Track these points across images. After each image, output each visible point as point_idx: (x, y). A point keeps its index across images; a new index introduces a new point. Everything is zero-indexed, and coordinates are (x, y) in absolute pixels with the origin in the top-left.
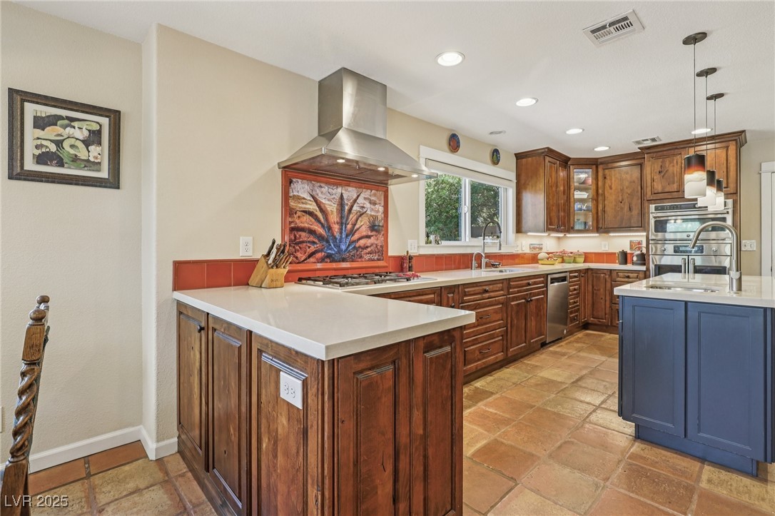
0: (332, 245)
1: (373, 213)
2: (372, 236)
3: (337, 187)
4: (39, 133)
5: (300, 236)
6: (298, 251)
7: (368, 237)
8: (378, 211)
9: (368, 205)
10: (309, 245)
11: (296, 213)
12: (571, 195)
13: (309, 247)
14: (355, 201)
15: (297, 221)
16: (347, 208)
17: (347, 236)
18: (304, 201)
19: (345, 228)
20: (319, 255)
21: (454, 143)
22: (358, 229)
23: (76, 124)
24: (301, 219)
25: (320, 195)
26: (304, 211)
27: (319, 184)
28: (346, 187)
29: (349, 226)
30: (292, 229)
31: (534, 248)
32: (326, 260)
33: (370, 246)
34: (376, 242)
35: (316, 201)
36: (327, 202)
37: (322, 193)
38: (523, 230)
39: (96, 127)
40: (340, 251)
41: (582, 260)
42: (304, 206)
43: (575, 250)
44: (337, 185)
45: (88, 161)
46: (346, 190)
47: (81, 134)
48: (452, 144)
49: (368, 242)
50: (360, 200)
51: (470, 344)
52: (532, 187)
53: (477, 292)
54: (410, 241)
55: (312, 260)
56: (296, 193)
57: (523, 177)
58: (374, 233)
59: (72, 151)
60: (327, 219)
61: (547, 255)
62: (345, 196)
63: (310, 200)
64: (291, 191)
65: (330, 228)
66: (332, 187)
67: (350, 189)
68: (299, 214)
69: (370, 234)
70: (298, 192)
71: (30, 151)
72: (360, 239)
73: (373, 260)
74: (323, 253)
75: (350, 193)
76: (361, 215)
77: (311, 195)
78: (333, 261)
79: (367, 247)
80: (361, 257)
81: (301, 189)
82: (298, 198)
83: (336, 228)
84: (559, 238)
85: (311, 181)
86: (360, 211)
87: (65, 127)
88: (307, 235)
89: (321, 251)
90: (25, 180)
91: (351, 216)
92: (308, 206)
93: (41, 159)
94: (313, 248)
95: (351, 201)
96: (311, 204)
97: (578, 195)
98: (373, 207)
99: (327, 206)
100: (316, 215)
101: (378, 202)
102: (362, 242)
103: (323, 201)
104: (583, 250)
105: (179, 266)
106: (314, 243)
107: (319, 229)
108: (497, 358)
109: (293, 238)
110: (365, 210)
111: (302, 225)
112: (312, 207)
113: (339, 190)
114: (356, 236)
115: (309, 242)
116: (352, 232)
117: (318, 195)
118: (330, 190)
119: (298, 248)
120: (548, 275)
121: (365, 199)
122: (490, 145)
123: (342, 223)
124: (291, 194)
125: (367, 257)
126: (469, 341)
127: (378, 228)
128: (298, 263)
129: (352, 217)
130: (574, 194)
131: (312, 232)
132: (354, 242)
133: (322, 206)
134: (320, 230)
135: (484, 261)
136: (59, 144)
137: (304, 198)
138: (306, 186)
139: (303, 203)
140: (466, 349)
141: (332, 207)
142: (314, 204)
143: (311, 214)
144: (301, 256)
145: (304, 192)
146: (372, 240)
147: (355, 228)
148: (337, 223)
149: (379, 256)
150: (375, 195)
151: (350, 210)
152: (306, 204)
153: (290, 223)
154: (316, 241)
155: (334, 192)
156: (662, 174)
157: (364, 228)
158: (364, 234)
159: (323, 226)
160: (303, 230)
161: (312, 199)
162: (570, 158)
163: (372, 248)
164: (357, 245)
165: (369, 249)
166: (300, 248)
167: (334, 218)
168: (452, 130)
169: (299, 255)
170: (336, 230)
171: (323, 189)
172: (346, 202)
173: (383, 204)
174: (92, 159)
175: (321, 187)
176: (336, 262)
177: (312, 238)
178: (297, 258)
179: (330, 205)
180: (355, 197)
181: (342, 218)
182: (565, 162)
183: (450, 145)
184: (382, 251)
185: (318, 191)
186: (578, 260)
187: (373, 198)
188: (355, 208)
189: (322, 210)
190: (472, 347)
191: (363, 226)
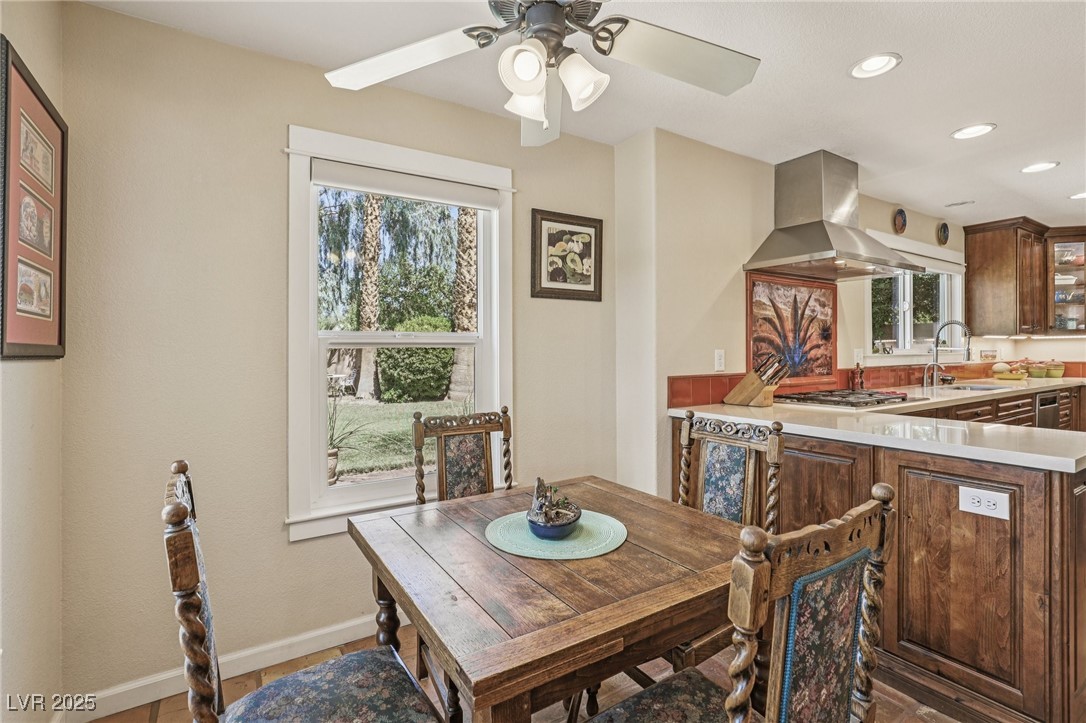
0: (787, 357)
1: (822, 318)
2: (822, 345)
3: (792, 288)
4: (552, 250)
5: (762, 347)
7: (818, 346)
8: (827, 314)
9: (818, 308)
11: (758, 321)
12: (1050, 281)
14: (807, 303)
15: (759, 330)
16: (799, 313)
17: (800, 346)
18: (764, 307)
19: (799, 335)
21: (899, 221)
22: (809, 338)
23: (574, 238)
24: (762, 328)
25: (777, 298)
26: (765, 319)
27: (776, 286)
28: (799, 288)
29: (802, 334)
30: (755, 340)
31: (986, 357)
33: (820, 358)
34: (825, 353)
35: (774, 306)
36: (783, 307)
37: (779, 296)
38: (977, 331)
39: (587, 239)
40: (794, 364)
41: (1061, 372)
42: (764, 312)
43: (1048, 359)
44: (791, 286)
45: (582, 274)
46: (799, 291)
47: (577, 247)
48: (897, 222)
49: (819, 353)
50: (812, 303)
52: (994, 271)
56: (758, 299)
57: (977, 258)
58: (823, 341)
59: (572, 266)
60: (783, 327)
61: (1008, 367)
62: (798, 299)
63: (769, 306)
64: (753, 296)
65: (785, 338)
66: (787, 289)
67: (803, 289)
68: (760, 321)
69: (820, 343)
70: (760, 296)
71: (545, 269)
72: (811, 349)
73: (823, 374)
75: (803, 294)
76: (812, 321)
77: (770, 300)
79: (818, 359)
80: (812, 371)
81: (761, 294)
82: (761, 304)
83: (790, 336)
84: (1016, 341)
85: (770, 283)
86: (811, 316)
87: (567, 242)
88: (767, 346)
90: (542, 297)
91: (803, 322)
92: (767, 313)
93: (553, 277)
95: (804, 304)
96: (770, 310)
97: (1060, 280)
98: (822, 309)
99: (782, 311)
100: (774, 323)
101: (827, 303)
102: (813, 352)
103: (780, 306)
104: (1059, 359)
105: (673, 381)
107: (776, 339)
109: (756, 350)
110: (815, 314)
111: (763, 335)
112: (770, 313)
113: (793, 291)
114: (808, 346)
115: (768, 354)
116: (804, 342)
117: (775, 299)
118: (786, 292)
120: (1037, 393)
121: (815, 300)
122: (938, 219)
123: (796, 329)
124: (754, 300)
125: (817, 371)
127: (827, 334)
129: (805, 323)
130: (1054, 279)
131: (771, 342)
132: (806, 352)
133: (779, 311)
134: (778, 340)
135: (936, 374)
136: (563, 258)
137: (764, 304)
138: (766, 290)
139: (764, 309)
141: (787, 312)
142: (773, 309)
143: (770, 321)
145: (764, 296)
146: (822, 350)
147: (809, 334)
148: (792, 330)
149: (829, 369)
150: (824, 295)
151: (803, 316)
152: (766, 309)
153: (753, 332)
154: (774, 352)
155: (789, 294)
157: (814, 336)
158: (815, 343)
159: (779, 335)
160: (763, 340)
161: (771, 304)
162: (1047, 229)
163: (822, 360)
164: (809, 357)
165: (819, 362)
167: (789, 325)
168: (898, 204)
170: (791, 339)
171: (780, 292)
172: (799, 305)
173: (832, 306)
174: (585, 273)
175: (778, 289)
176: (791, 376)
177: (770, 350)
179: (786, 310)
180: (806, 299)
181: (795, 324)
182: (1040, 233)
183: (896, 224)
184: (829, 363)
185: (776, 295)
186: (1053, 372)
187: (822, 299)
188: (808, 312)
189: (779, 317)
191: (814, 334)
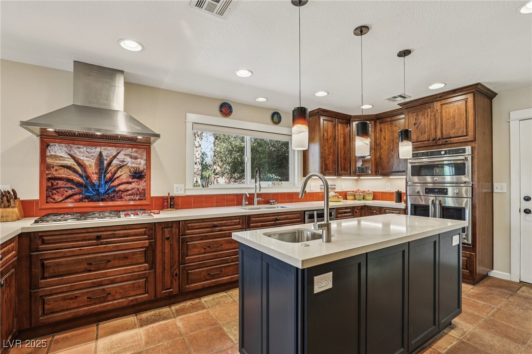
0: (91, 190)
1: (133, 165)
2: (133, 182)
3: (96, 148)
5: (57, 184)
6: (55, 194)
7: (129, 183)
8: (140, 164)
9: (128, 159)
10: (66, 190)
11: (53, 167)
12: (353, 146)
13: (67, 191)
14: (115, 157)
15: (54, 173)
16: (106, 162)
17: (106, 182)
18: (61, 158)
19: (105, 176)
20: (77, 197)
21: (226, 109)
22: (118, 177)
24: (59, 172)
25: (78, 153)
26: (61, 166)
27: (76, 146)
28: (105, 148)
29: (108, 176)
30: (49, 179)
32: (84, 200)
33: (131, 190)
34: (137, 187)
35: (74, 158)
36: (85, 159)
37: (80, 152)
40: (98, 193)
41: (371, 197)
42: (62, 162)
44: (96, 146)
46: (105, 150)
48: (223, 110)
49: (129, 187)
50: (121, 156)
51: (195, 267)
52: (312, 140)
53: (203, 226)
54: (175, 186)
55: (69, 200)
56: (53, 153)
58: (135, 180)
60: (85, 171)
61: (335, 194)
62: (104, 154)
63: (68, 158)
64: (48, 152)
65: (88, 177)
66: (90, 148)
67: (109, 148)
68: (57, 168)
69: (131, 180)
70: (55, 152)
72: (120, 184)
73: (135, 200)
74: (81, 196)
75: (108, 152)
76: (121, 167)
77: (69, 154)
78: (92, 201)
79: (128, 190)
80: (121, 198)
81: (58, 151)
82: (56, 157)
83: (94, 177)
85: (69, 144)
86: (120, 165)
88: (65, 183)
89: (80, 194)
91: (110, 168)
92: (66, 162)
94: (70, 192)
95: (111, 157)
96: (69, 161)
98: (133, 160)
99: (85, 162)
100: (74, 168)
101: (139, 156)
102: (122, 186)
103: (82, 158)
106: (71, 188)
107: (77, 178)
108: (232, 278)
109: (50, 185)
110: (125, 163)
111: (60, 176)
112: (71, 162)
113: (98, 149)
114: (116, 183)
115: (66, 187)
116: (111, 180)
117: (75, 154)
118: (88, 150)
119: (55, 192)
120: (305, 211)
121: (125, 155)
122: (270, 109)
123: (101, 173)
124: (48, 154)
125: (129, 197)
126: (193, 265)
127: (139, 175)
128: (55, 203)
129: (112, 169)
131: (69, 180)
132: (114, 187)
133: (80, 162)
134: (79, 179)
135: (256, 200)
137: (61, 157)
138: (64, 149)
139: (60, 160)
140: (189, 272)
141: (90, 162)
142: (72, 160)
143: (69, 167)
144: (58, 198)
145: (62, 152)
146: (133, 185)
147: (115, 177)
148: (96, 173)
149: (140, 196)
150: (136, 152)
151: (109, 164)
152: (64, 160)
153: (47, 174)
154: (74, 187)
155: (92, 151)
156: (417, 126)
158: (125, 181)
159: (81, 176)
160: (60, 179)
161: (70, 157)
163: (133, 191)
164: (117, 189)
165: (130, 192)
166: (57, 192)
167: (92, 170)
168: (226, 100)
169: (56, 197)
170: (95, 179)
171: (81, 150)
172: (105, 158)
173: (145, 158)
175: (80, 148)
176: (95, 201)
177: (69, 185)
178: (54, 199)
179: (88, 161)
180: (114, 154)
181: (100, 170)
182: (346, 119)
183: (221, 111)
184: (143, 194)
185: (76, 151)
186: (367, 197)
187: (133, 154)
188: (115, 162)
189: (79, 164)
190: (197, 270)
191: (124, 175)
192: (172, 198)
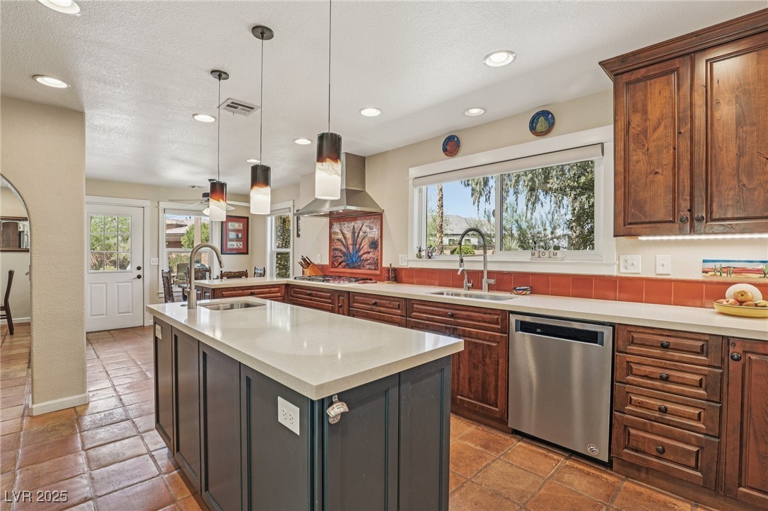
0: (349, 259)
1: (371, 236)
2: (371, 252)
5: (336, 253)
6: (335, 261)
7: (369, 253)
8: (375, 233)
9: (368, 230)
10: (339, 258)
11: (334, 241)
14: (361, 229)
15: (334, 245)
16: (356, 235)
17: (356, 252)
19: (355, 247)
20: (343, 264)
21: (452, 145)
24: (336, 244)
25: (344, 229)
28: (356, 222)
29: (357, 246)
30: (332, 250)
32: (346, 267)
34: (373, 256)
35: (342, 233)
36: (347, 233)
37: (345, 227)
40: (353, 262)
42: (337, 237)
44: (351, 221)
46: (356, 224)
48: (448, 148)
49: (369, 256)
50: (364, 228)
55: (340, 266)
58: (372, 250)
60: (347, 243)
62: (356, 227)
63: (340, 233)
64: (332, 229)
65: (348, 248)
66: (349, 223)
67: (358, 222)
68: (336, 241)
69: (369, 251)
72: (363, 254)
73: (372, 269)
74: (345, 263)
75: (358, 224)
76: (364, 238)
77: (340, 230)
78: (350, 268)
79: (368, 260)
80: (364, 267)
81: (336, 228)
82: (336, 233)
83: (351, 247)
85: (340, 222)
86: (363, 236)
88: (339, 252)
89: (344, 261)
94: (340, 260)
95: (359, 229)
98: (371, 231)
99: (347, 235)
100: (342, 241)
101: (375, 226)
102: (365, 256)
103: (345, 232)
109: (333, 254)
110: (366, 234)
111: (337, 247)
112: (340, 236)
113: (353, 224)
114: (361, 252)
115: (339, 256)
116: (359, 250)
118: (348, 225)
121: (367, 226)
123: (354, 244)
124: (332, 231)
125: (368, 267)
127: (375, 245)
128: (335, 268)
129: (359, 240)
131: (341, 251)
132: (361, 256)
133: (345, 235)
134: (344, 250)
135: (485, 281)
138: (338, 226)
139: (337, 235)
141: (349, 235)
142: (342, 235)
143: (340, 241)
144: (336, 264)
145: (338, 229)
146: (371, 255)
147: (362, 246)
148: (352, 245)
149: (376, 266)
150: (373, 222)
151: (358, 235)
153: (332, 246)
154: (342, 256)
155: (350, 226)
157: (366, 247)
158: (366, 250)
159: (345, 247)
160: (337, 249)
163: (371, 260)
164: (362, 258)
165: (369, 262)
166: (336, 259)
167: (350, 242)
170: (351, 249)
172: (356, 231)
173: (379, 227)
175: (344, 224)
177: (340, 254)
178: (334, 265)
181: (353, 241)
183: (445, 151)
184: (377, 263)
185: (343, 227)
187: (371, 225)
188: (361, 234)
189: (344, 237)
191: (365, 246)
192: (395, 270)
